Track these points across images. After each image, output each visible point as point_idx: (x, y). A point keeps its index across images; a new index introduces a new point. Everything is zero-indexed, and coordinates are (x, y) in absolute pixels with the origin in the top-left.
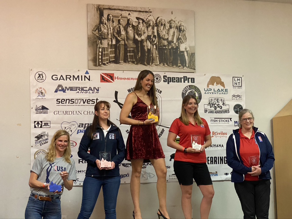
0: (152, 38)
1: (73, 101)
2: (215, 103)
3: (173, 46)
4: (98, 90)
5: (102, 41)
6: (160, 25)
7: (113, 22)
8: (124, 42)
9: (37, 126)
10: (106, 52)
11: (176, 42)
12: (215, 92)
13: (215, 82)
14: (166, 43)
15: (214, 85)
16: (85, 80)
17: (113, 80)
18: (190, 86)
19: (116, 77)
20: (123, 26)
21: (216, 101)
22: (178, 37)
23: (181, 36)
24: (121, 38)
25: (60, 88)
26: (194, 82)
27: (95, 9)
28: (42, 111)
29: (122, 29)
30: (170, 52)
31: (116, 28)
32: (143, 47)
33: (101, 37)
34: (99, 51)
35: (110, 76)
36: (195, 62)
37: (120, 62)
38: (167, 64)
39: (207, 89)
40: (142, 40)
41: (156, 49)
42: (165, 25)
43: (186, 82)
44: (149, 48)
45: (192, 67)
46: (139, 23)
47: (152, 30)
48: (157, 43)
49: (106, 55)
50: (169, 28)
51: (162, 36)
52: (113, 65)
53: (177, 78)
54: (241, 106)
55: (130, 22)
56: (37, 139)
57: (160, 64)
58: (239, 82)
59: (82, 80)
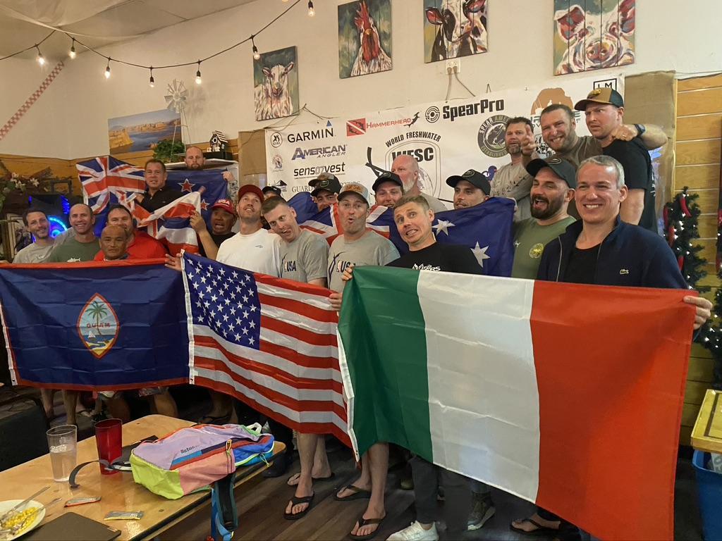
1: (314, 171)
13: (550, 101)
17: (364, 130)
25: (298, 154)
53: (468, 106)
59: (323, 137)
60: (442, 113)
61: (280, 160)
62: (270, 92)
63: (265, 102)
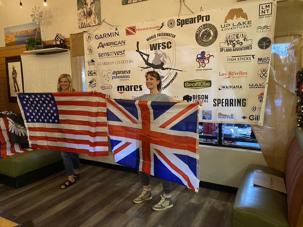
4: (124, 43)
9: (89, 74)
15: (233, 19)
53: (190, 19)
54: (268, 39)
56: (90, 84)
58: (269, 9)
59: (113, 36)
60: (176, 23)
61: (91, 49)
62: (86, 13)
63: (83, 18)
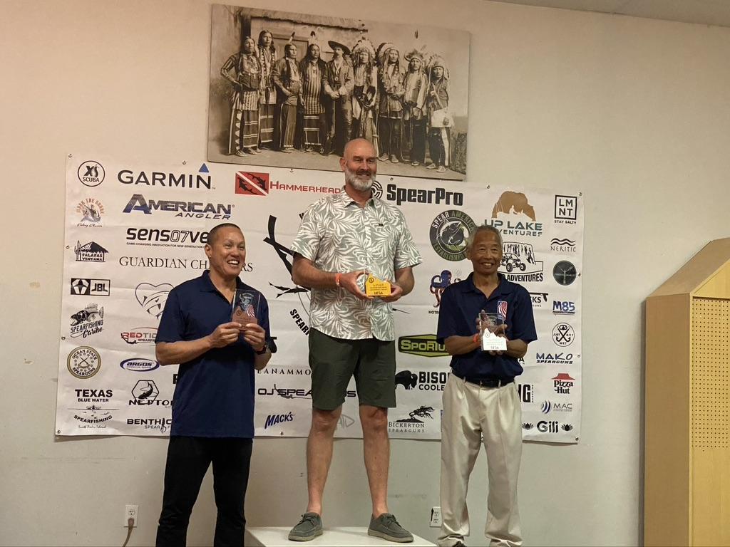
0: (364, 92)
1: (168, 236)
2: (508, 255)
3: (415, 114)
4: (228, 212)
5: (245, 96)
6: (386, 63)
7: (273, 50)
8: (297, 99)
9: (77, 289)
10: (252, 122)
11: (423, 106)
12: (511, 230)
13: (513, 206)
14: (397, 106)
15: (508, 213)
16: (198, 187)
17: (266, 190)
18: (450, 212)
19: (275, 183)
20: (296, 61)
21: (512, 252)
22: (429, 94)
23: (435, 91)
24: (290, 91)
25: (138, 204)
26: (461, 204)
27: (230, 17)
28: (92, 255)
29: (294, 68)
30: (407, 129)
31: (280, 65)
32: (341, 113)
33: (243, 86)
34: (236, 119)
35: (258, 179)
36: (465, 154)
37: (285, 146)
38: (398, 158)
39: (492, 221)
40: (341, 96)
41: (374, 119)
42: (397, 63)
43: (443, 201)
44: (358, 117)
45: (459, 167)
46: (336, 56)
47: (365, 74)
48: (375, 105)
49: (251, 129)
50: (407, 71)
51: (391, 89)
52: (267, 154)
53: (420, 191)
54: (572, 265)
55: (313, 52)
56: (76, 321)
57: (380, 156)
58: (571, 208)
59: (191, 186)
